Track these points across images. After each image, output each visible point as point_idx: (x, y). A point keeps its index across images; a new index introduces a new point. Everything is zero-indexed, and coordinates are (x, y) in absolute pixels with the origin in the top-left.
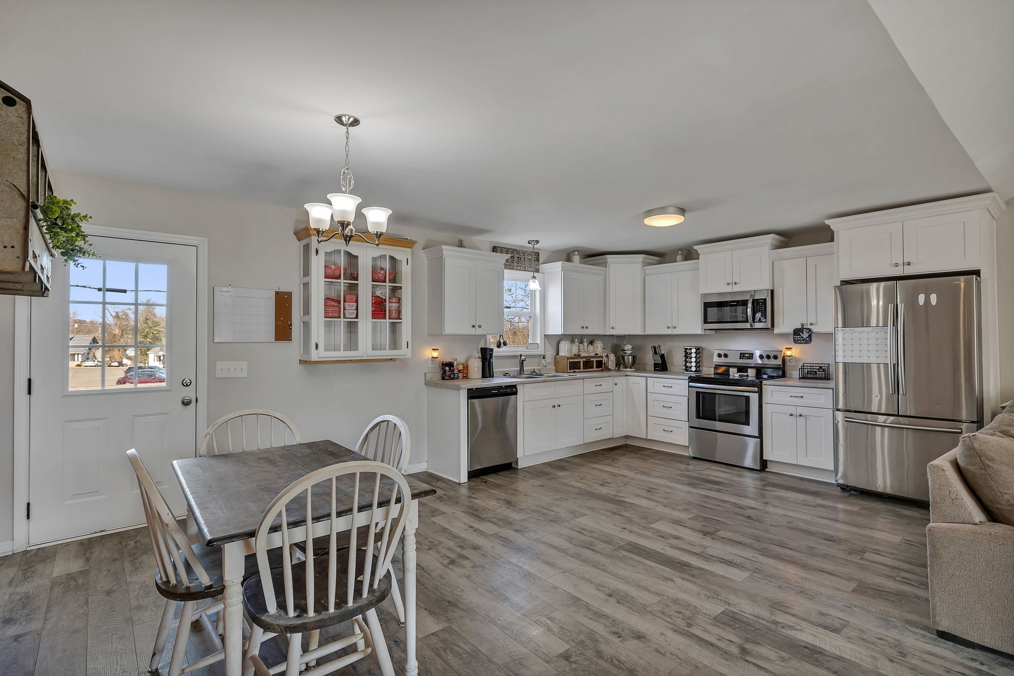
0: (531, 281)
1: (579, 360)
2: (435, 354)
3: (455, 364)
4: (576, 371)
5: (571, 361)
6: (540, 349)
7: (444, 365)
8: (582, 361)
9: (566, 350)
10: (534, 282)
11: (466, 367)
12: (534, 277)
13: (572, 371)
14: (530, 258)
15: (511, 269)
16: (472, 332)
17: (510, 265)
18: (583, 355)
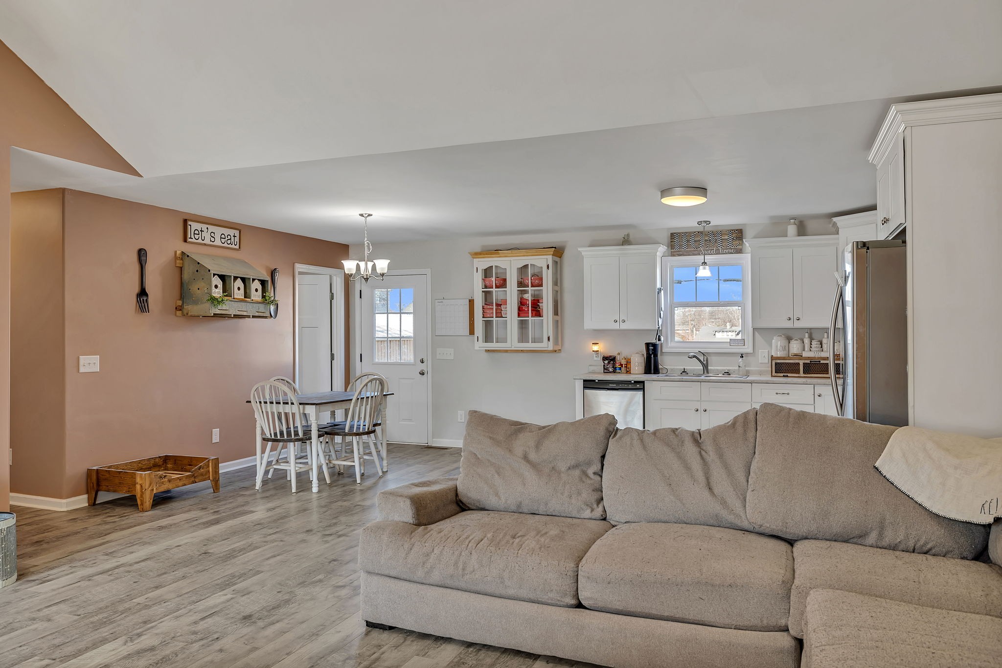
0: (701, 267)
1: (797, 361)
2: (595, 348)
3: (618, 358)
4: (789, 375)
5: (779, 361)
6: (746, 347)
7: (605, 358)
8: (801, 362)
9: (777, 348)
10: (704, 269)
11: (628, 362)
12: (704, 263)
13: (782, 375)
14: (727, 237)
15: (696, 255)
16: (616, 326)
17: (695, 251)
18: (805, 354)
